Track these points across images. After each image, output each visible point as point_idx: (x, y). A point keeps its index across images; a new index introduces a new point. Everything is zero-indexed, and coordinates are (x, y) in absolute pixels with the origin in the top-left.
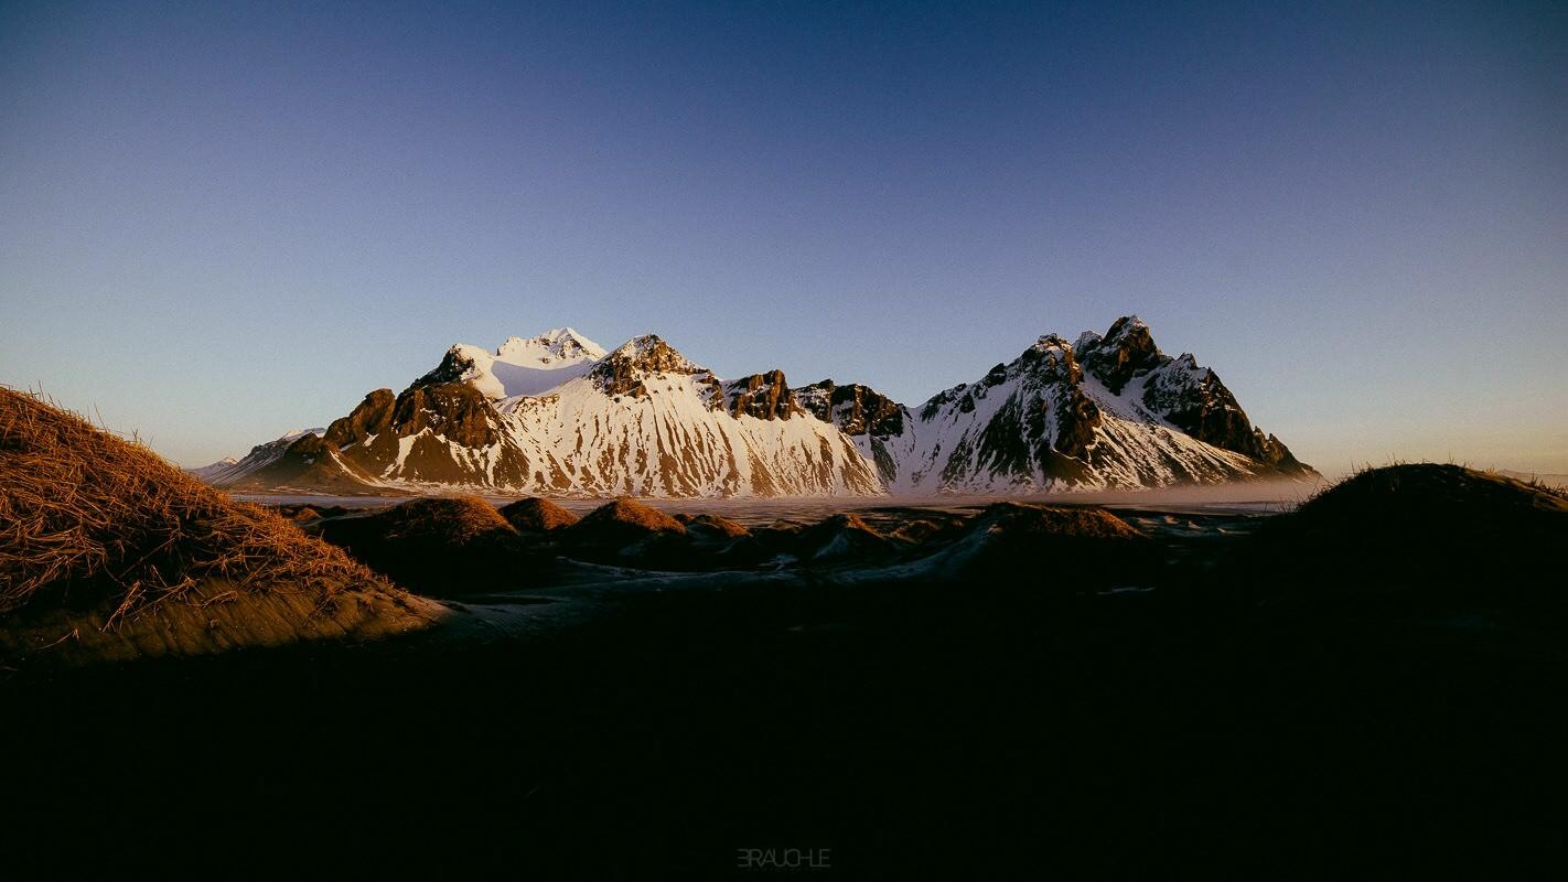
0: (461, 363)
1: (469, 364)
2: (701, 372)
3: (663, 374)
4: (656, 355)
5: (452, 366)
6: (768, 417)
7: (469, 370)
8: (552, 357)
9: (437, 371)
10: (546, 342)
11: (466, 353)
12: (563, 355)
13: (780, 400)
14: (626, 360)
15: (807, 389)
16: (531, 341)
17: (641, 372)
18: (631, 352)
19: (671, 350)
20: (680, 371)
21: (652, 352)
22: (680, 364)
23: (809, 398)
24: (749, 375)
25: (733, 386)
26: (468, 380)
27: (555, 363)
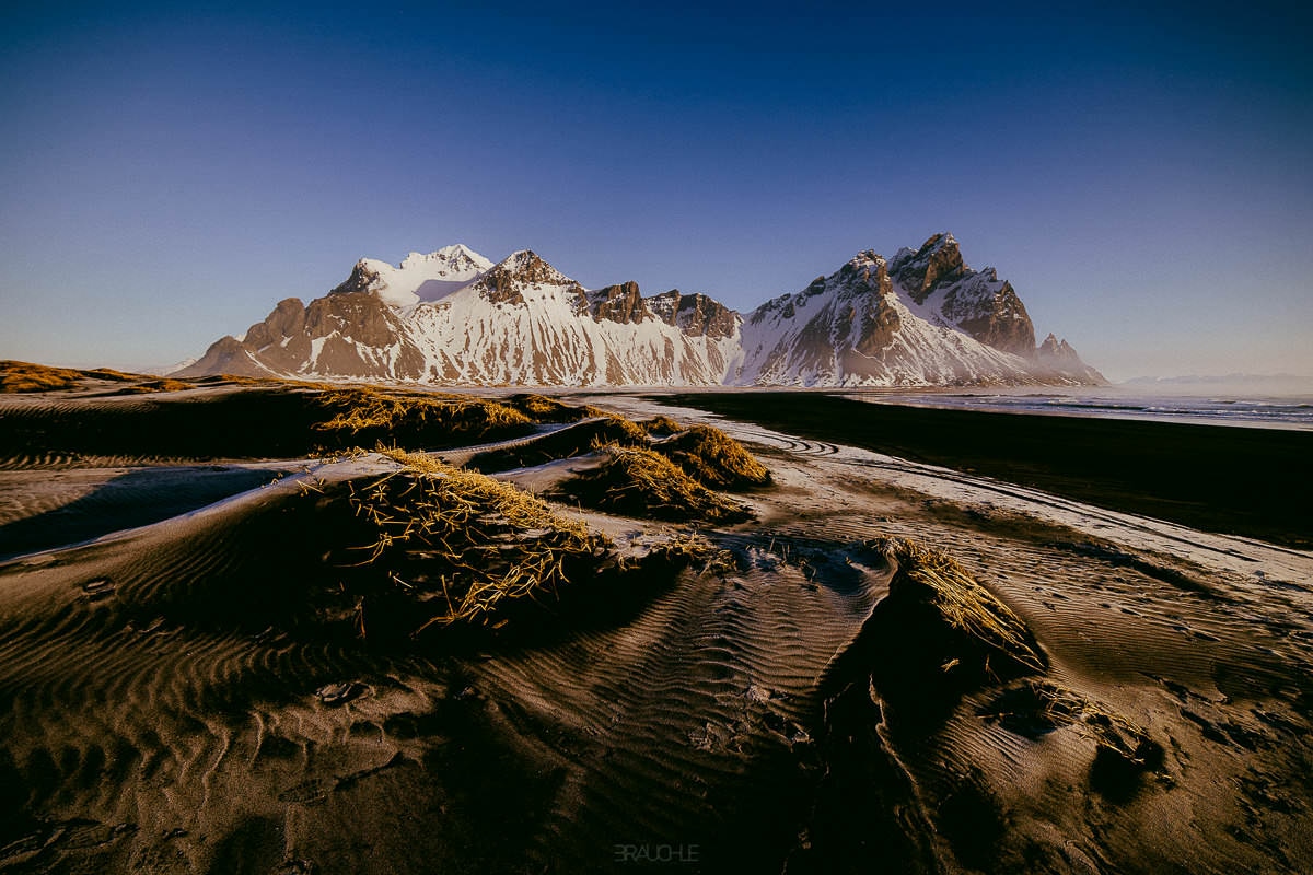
0: (367, 275)
1: (374, 277)
2: (569, 283)
3: (538, 285)
4: (532, 269)
5: (360, 278)
6: (626, 323)
7: (375, 282)
8: (448, 270)
9: (349, 282)
10: (443, 258)
11: (372, 265)
12: (457, 269)
13: (634, 307)
14: (507, 272)
15: (658, 298)
17: (520, 284)
18: (511, 265)
19: (546, 264)
20: (553, 282)
21: (528, 266)
22: (553, 276)
23: (659, 306)
24: (609, 286)
25: (597, 295)
26: (375, 291)
27: (451, 275)
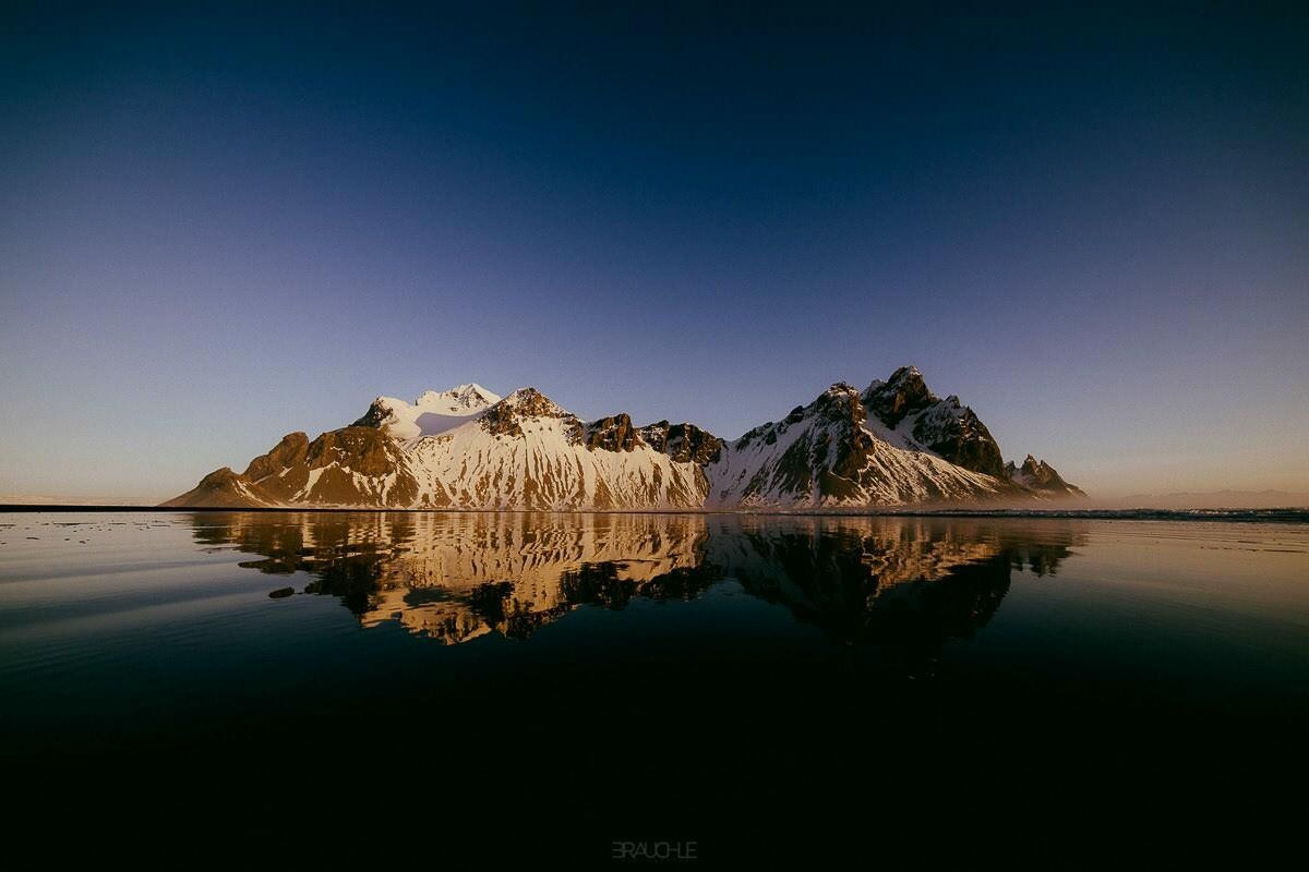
0: (382, 411)
1: (389, 412)
2: (567, 415)
3: (538, 418)
4: (533, 405)
5: (375, 415)
6: (617, 451)
7: (388, 417)
8: (459, 407)
9: (366, 416)
10: (455, 395)
11: (387, 403)
12: (468, 405)
13: (626, 436)
14: (508, 407)
15: (649, 428)
16: (444, 394)
17: (520, 417)
18: (513, 401)
19: (546, 399)
20: (551, 415)
21: (529, 402)
22: (552, 410)
23: (650, 435)
24: (602, 418)
25: (592, 426)
26: (386, 426)
27: (462, 411)
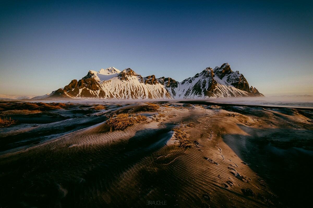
0: (91, 74)
1: (93, 74)
2: (139, 75)
3: (131, 76)
4: (130, 72)
5: (90, 75)
6: (152, 85)
7: (93, 75)
8: (110, 73)
9: (87, 76)
10: (108, 70)
11: (93, 72)
12: (112, 72)
13: (154, 81)
14: (124, 73)
15: (159, 79)
16: (106, 70)
17: (127, 76)
18: (125, 72)
19: (133, 71)
20: (135, 75)
21: (129, 72)
22: (135, 74)
23: (160, 80)
24: (148, 76)
25: (145, 78)
26: (93, 78)
27: (111, 74)
